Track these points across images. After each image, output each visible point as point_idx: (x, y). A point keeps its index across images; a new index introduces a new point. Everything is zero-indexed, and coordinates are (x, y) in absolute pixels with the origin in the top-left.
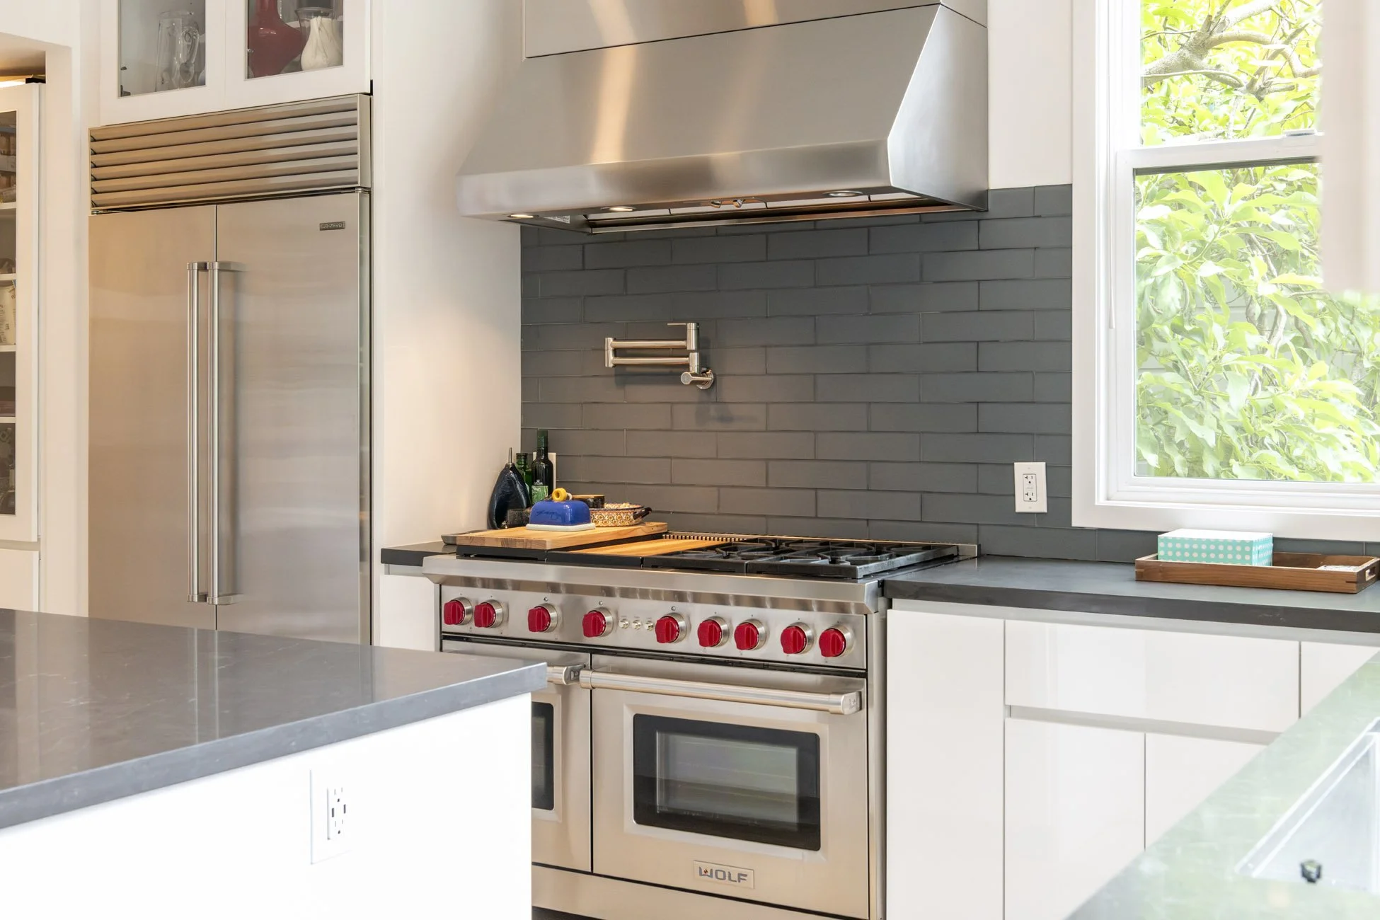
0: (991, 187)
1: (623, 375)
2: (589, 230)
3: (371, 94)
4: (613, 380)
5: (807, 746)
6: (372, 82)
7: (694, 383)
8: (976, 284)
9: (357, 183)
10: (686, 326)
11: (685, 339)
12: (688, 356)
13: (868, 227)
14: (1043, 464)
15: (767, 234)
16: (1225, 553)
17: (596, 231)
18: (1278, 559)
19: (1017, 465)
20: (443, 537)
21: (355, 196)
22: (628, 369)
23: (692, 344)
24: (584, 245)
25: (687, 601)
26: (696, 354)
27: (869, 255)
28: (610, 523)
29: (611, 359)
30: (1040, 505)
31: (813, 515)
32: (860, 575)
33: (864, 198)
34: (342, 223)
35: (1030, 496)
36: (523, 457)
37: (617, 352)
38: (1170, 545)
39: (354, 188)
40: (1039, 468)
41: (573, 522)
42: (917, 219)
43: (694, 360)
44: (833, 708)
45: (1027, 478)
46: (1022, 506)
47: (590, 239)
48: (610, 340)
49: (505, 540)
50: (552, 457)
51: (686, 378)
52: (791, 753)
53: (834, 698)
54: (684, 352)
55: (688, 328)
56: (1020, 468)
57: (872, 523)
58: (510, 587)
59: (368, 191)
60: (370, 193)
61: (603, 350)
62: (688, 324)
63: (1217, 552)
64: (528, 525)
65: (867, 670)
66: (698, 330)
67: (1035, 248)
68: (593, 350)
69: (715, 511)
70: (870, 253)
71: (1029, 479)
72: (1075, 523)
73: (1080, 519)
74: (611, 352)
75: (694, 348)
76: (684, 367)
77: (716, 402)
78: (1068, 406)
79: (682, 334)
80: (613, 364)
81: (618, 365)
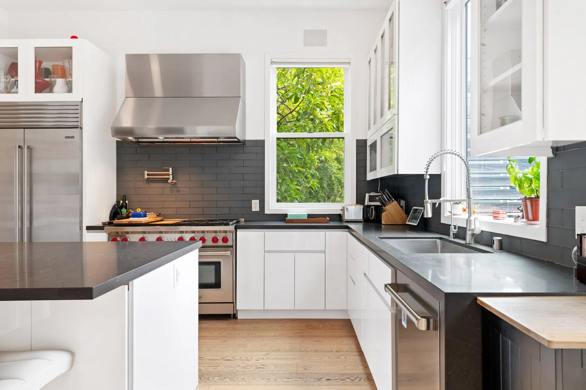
0: (246, 139)
1: (149, 181)
2: (139, 143)
3: (82, 102)
4: (145, 182)
5: (217, 265)
6: (82, 99)
7: (172, 182)
8: (243, 161)
9: (79, 126)
11: (169, 172)
12: (169, 176)
13: (217, 147)
14: (258, 200)
15: (190, 147)
16: (301, 217)
17: (140, 144)
18: (308, 217)
20: (102, 223)
21: (79, 129)
22: (150, 179)
23: (171, 172)
24: (136, 147)
25: (184, 233)
26: (171, 175)
27: (216, 153)
28: (151, 217)
29: (146, 177)
30: (258, 209)
31: (202, 214)
32: (230, 224)
33: (217, 140)
34: (73, 136)
35: (255, 207)
36: (118, 202)
37: (148, 175)
38: (290, 216)
39: (77, 127)
40: (258, 201)
41: (144, 217)
42: (229, 145)
43: (171, 177)
44: (227, 255)
46: (253, 210)
47: (139, 146)
48: (146, 172)
49: (129, 221)
50: (127, 202)
51: (170, 181)
52: (213, 267)
53: (227, 252)
54: (169, 175)
56: (253, 201)
57: (217, 215)
58: (130, 233)
59: (81, 128)
60: (82, 129)
61: (144, 174)
62: (170, 168)
63: (296, 217)
64: (130, 218)
65: (233, 246)
66: (172, 169)
67: (257, 153)
68: (140, 174)
69: (176, 214)
70: (217, 152)
71: (255, 204)
72: (266, 213)
73: (267, 212)
74: (146, 175)
75: (171, 174)
76: (169, 178)
77: (176, 187)
78: (264, 188)
79: (168, 171)
80: (146, 178)
81: (148, 178)
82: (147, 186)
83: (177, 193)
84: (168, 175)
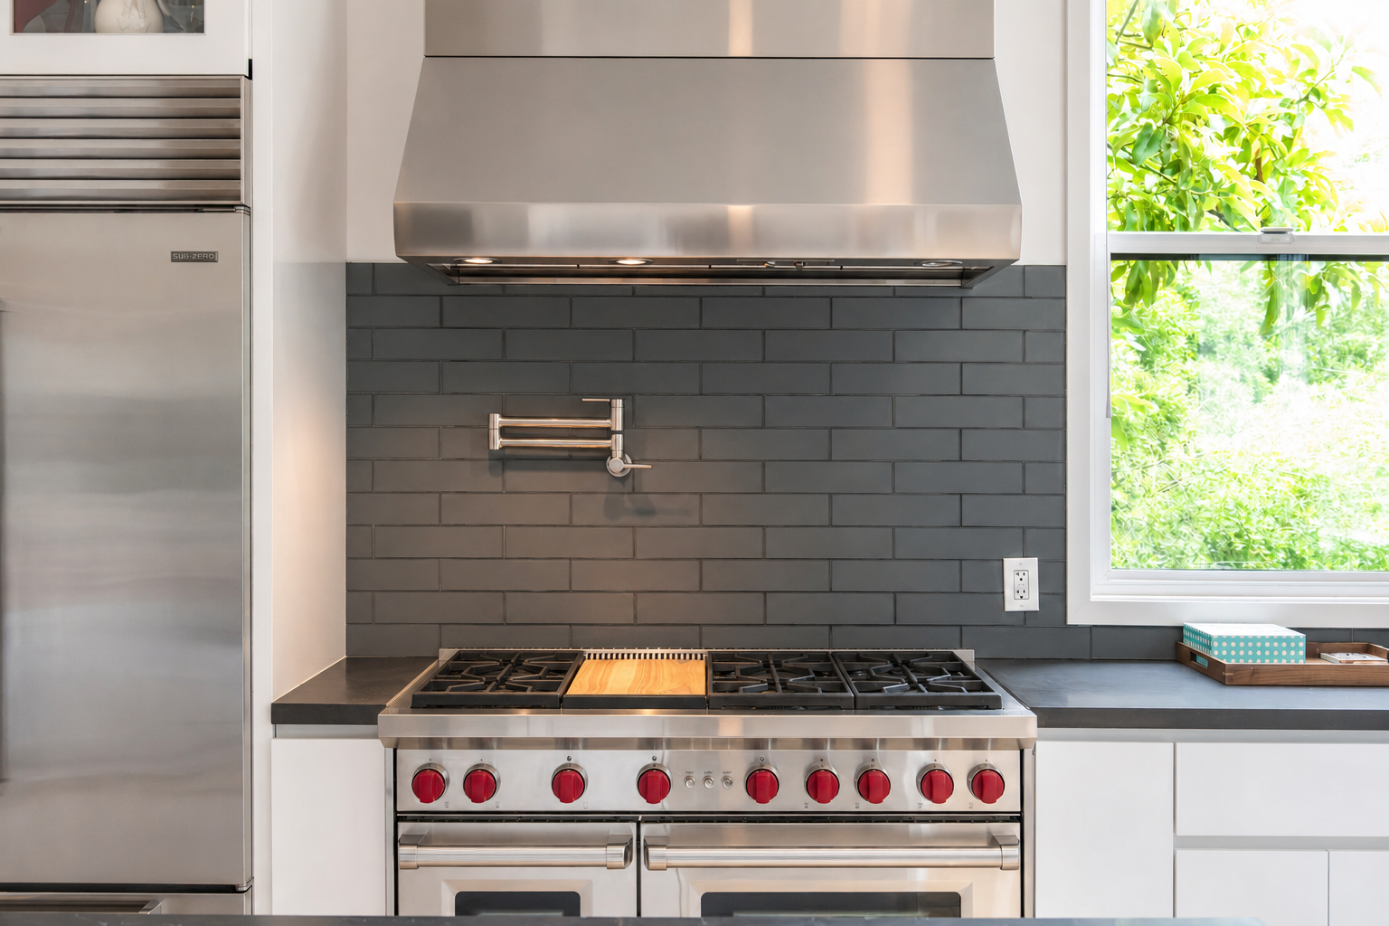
1: (504, 460)
3: (250, 77)
4: (490, 466)
6: (250, 61)
8: (957, 366)
9: (238, 198)
10: (610, 403)
11: (609, 416)
12: (609, 438)
14: (1035, 560)
15: (701, 300)
19: (1006, 560)
23: (617, 421)
26: (620, 437)
27: (833, 329)
29: (498, 442)
30: (1031, 603)
34: (214, 253)
35: (1021, 593)
37: (505, 432)
39: (233, 206)
40: (1031, 565)
43: (618, 444)
45: (1018, 574)
46: (1012, 604)
47: (451, 290)
48: (497, 420)
51: (616, 465)
54: (608, 433)
55: (613, 405)
56: (1011, 564)
59: (248, 210)
60: (250, 213)
61: (488, 430)
62: (614, 401)
66: (625, 406)
67: (1024, 330)
69: (631, 621)
71: (1021, 575)
72: (1070, 621)
73: (1078, 615)
74: (497, 433)
75: (619, 427)
76: (608, 452)
77: (633, 492)
78: (1062, 498)
79: (606, 412)
80: (497, 447)
81: (504, 448)
82: (494, 483)
83: (637, 521)
84: (605, 434)
